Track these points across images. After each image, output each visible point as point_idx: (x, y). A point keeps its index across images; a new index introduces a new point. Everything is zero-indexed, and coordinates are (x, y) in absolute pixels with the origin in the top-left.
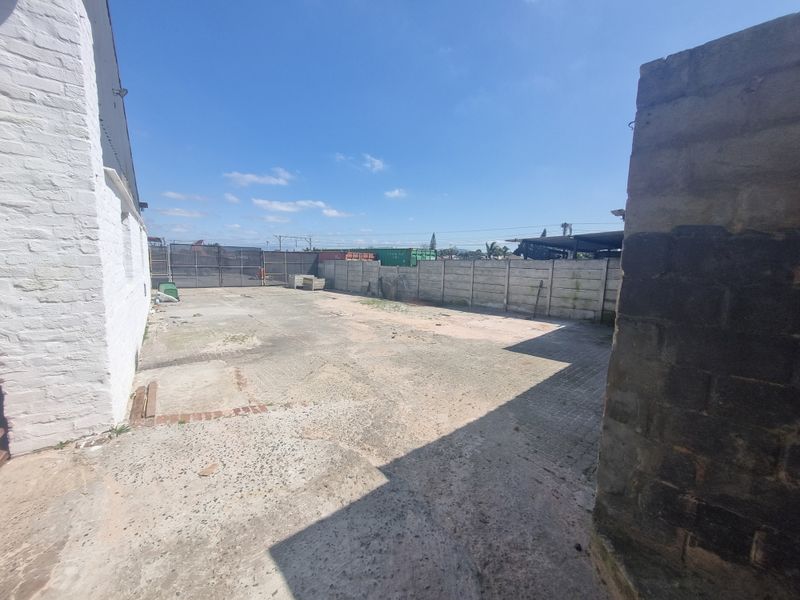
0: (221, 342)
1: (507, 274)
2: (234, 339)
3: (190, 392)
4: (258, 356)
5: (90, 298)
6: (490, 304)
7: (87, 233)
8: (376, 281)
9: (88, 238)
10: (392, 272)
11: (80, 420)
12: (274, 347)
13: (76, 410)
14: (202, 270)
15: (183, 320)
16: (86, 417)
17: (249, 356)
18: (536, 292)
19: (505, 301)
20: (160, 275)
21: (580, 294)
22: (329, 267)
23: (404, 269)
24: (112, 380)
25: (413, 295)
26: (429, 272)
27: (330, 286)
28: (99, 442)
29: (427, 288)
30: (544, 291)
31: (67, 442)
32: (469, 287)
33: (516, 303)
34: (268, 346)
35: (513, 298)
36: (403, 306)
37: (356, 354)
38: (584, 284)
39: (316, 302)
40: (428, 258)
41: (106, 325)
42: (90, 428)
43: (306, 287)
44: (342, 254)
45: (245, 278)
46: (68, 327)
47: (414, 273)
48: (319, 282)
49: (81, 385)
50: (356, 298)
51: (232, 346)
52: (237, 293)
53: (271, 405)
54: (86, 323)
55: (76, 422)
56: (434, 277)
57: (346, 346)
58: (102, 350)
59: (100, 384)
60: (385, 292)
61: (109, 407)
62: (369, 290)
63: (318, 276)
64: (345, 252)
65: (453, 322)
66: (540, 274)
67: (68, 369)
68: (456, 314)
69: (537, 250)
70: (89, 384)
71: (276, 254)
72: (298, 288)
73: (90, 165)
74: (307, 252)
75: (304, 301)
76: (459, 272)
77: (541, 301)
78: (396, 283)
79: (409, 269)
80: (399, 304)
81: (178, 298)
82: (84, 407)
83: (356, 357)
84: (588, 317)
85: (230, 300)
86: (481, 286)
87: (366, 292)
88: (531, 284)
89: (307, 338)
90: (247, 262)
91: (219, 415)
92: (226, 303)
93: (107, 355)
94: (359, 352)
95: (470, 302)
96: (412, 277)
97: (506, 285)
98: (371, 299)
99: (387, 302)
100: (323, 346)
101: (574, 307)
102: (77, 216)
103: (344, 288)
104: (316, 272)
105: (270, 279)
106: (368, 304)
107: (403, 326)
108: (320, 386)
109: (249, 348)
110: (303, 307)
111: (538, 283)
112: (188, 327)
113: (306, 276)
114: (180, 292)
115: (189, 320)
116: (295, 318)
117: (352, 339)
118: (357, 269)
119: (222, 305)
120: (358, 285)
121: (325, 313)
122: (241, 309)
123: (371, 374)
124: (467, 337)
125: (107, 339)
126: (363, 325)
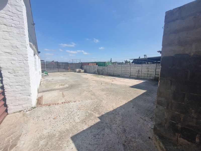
0: (58, 86)
1: (130, 68)
2: (62, 85)
3: (51, 98)
4: (68, 89)
5: (26, 75)
6: (126, 76)
7: (25, 59)
8: (97, 70)
9: (26, 60)
10: (101, 68)
12: (71, 87)
14: (54, 68)
15: (49, 80)
16: (26, 104)
17: (65, 89)
18: (137, 72)
19: (130, 75)
20: (44, 69)
21: (149, 73)
22: (85, 67)
23: (104, 67)
24: (32, 95)
25: (106, 74)
26: (110, 68)
27: (85, 72)
28: (29, 111)
29: (110, 72)
30: (139, 72)
31: (21, 111)
32: (120, 71)
33: (132, 75)
36: (104, 76)
37: (92, 88)
38: (150, 70)
39: (82, 76)
40: (110, 64)
41: (30, 82)
42: (27, 107)
43: (79, 72)
44: (88, 64)
45: (64, 70)
46: (21, 82)
48: (82, 71)
49: (25, 97)
50: (92, 75)
51: (61, 87)
52: (62, 74)
53: (71, 101)
54: (25, 81)
55: (23, 106)
56: (111, 69)
57: (89, 86)
58: (30, 88)
59: (29, 96)
60: (99, 73)
61: (31, 102)
63: (82, 69)
65: (116, 80)
66: (139, 68)
67: (21, 93)
68: (117, 78)
69: (137, 62)
70: (27, 96)
71: (72, 64)
72: (77, 72)
73: (26, 42)
74: (79, 63)
75: (79, 75)
76: (118, 68)
77: (139, 75)
78: (102, 71)
80: (102, 76)
81: (48, 75)
82: (25, 102)
83: (92, 89)
84: (151, 79)
86: (123, 71)
87: (94, 73)
88: (136, 70)
89: (80, 84)
90: (65, 66)
91: (58, 104)
94: (93, 88)
95: (120, 75)
96: (106, 69)
97: (130, 71)
98: (95, 75)
99: (100, 75)
100: (84, 86)
101: (147, 76)
102: (23, 55)
103: (89, 72)
104: (82, 68)
105: (70, 70)
106: (95, 76)
107: (104, 81)
108: (83, 96)
109: (65, 87)
110: (79, 77)
111: (138, 70)
112: (50, 82)
113: (79, 69)
114: (49, 73)
115: (51, 80)
116: (77, 80)
117: (91, 85)
118: (92, 67)
119: (59, 77)
120: (92, 71)
121: (84, 78)
122: (63, 78)
123: (96, 94)
124: (120, 84)
125: (31, 85)
126: (94, 81)
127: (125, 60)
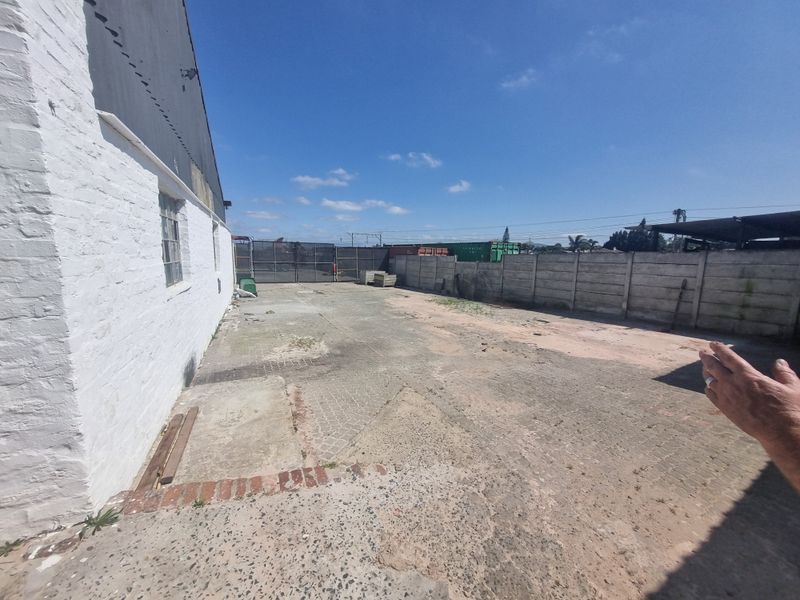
0: (285, 347)
1: (628, 271)
2: (300, 344)
3: (232, 430)
4: (324, 369)
6: (600, 309)
7: (30, 200)
8: (451, 278)
9: (33, 210)
10: (471, 269)
11: (37, 507)
12: (343, 357)
13: (30, 492)
14: (281, 267)
15: (254, 317)
16: (47, 503)
17: (314, 368)
18: (675, 294)
19: (624, 306)
20: (245, 270)
21: (753, 300)
22: (400, 263)
23: (484, 265)
24: (86, 444)
25: (496, 295)
26: (515, 268)
27: (401, 284)
28: (62, 547)
29: (513, 287)
30: (688, 295)
31: (17, 543)
32: (571, 286)
33: (641, 309)
34: (337, 356)
35: (637, 302)
36: (486, 308)
37: (441, 373)
38: (762, 286)
39: (387, 300)
40: (510, 252)
41: (71, 358)
42: (55, 519)
43: (377, 283)
44: (414, 249)
45: (318, 274)
46: (7, 360)
47: (498, 269)
48: (390, 279)
49: (35, 454)
50: (429, 296)
51: (298, 353)
52: (307, 289)
55: (30, 511)
56: (523, 275)
57: (427, 360)
58: (67, 396)
59: (66, 451)
60: (462, 291)
61: (83, 486)
62: (443, 288)
63: (390, 272)
64: (418, 247)
65: (556, 332)
66: (683, 270)
67: (12, 428)
68: (556, 321)
70: (49, 451)
71: (349, 250)
72: (369, 284)
73: (28, 79)
74: (376, 248)
75: (374, 299)
76: (556, 268)
77: (684, 308)
78: (475, 280)
79: (490, 265)
80: (480, 305)
81: (256, 294)
82: (42, 487)
83: (442, 378)
84: (768, 332)
85: (303, 296)
86: (587, 286)
87: (440, 290)
88: (668, 284)
89: (379, 345)
90: (321, 259)
92: (299, 299)
93: (75, 406)
94: (445, 370)
95: (571, 306)
96: (495, 274)
97: (627, 285)
98: (446, 298)
99: (466, 302)
100: (398, 358)
101: (742, 318)
102: (11, 171)
103: (416, 285)
104: (387, 267)
105: (342, 275)
106: (445, 304)
107: (493, 334)
108: (401, 430)
109: (315, 357)
110: (374, 305)
111: (678, 283)
112: (259, 326)
113: (377, 272)
114: (259, 287)
115: (261, 318)
116: (366, 319)
117: (434, 349)
118: (430, 265)
119: (295, 301)
120: (432, 282)
121: (399, 314)
122: (312, 307)
123: (467, 410)
124: (586, 355)
125: (74, 378)
126: (443, 331)
127: (574, 236)
